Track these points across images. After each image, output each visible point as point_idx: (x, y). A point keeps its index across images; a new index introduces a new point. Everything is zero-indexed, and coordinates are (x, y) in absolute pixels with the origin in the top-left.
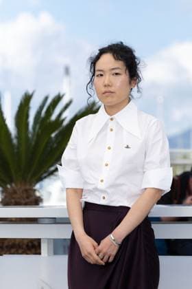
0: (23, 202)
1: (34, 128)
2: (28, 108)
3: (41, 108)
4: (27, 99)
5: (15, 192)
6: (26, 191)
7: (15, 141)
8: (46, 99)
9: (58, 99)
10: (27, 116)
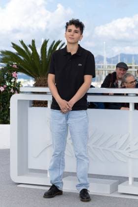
0: (43, 85)
1: (49, 54)
2: (46, 46)
3: (52, 46)
4: (46, 42)
5: (40, 81)
6: (45, 80)
7: (41, 59)
8: (54, 42)
9: (59, 43)
10: (46, 49)
